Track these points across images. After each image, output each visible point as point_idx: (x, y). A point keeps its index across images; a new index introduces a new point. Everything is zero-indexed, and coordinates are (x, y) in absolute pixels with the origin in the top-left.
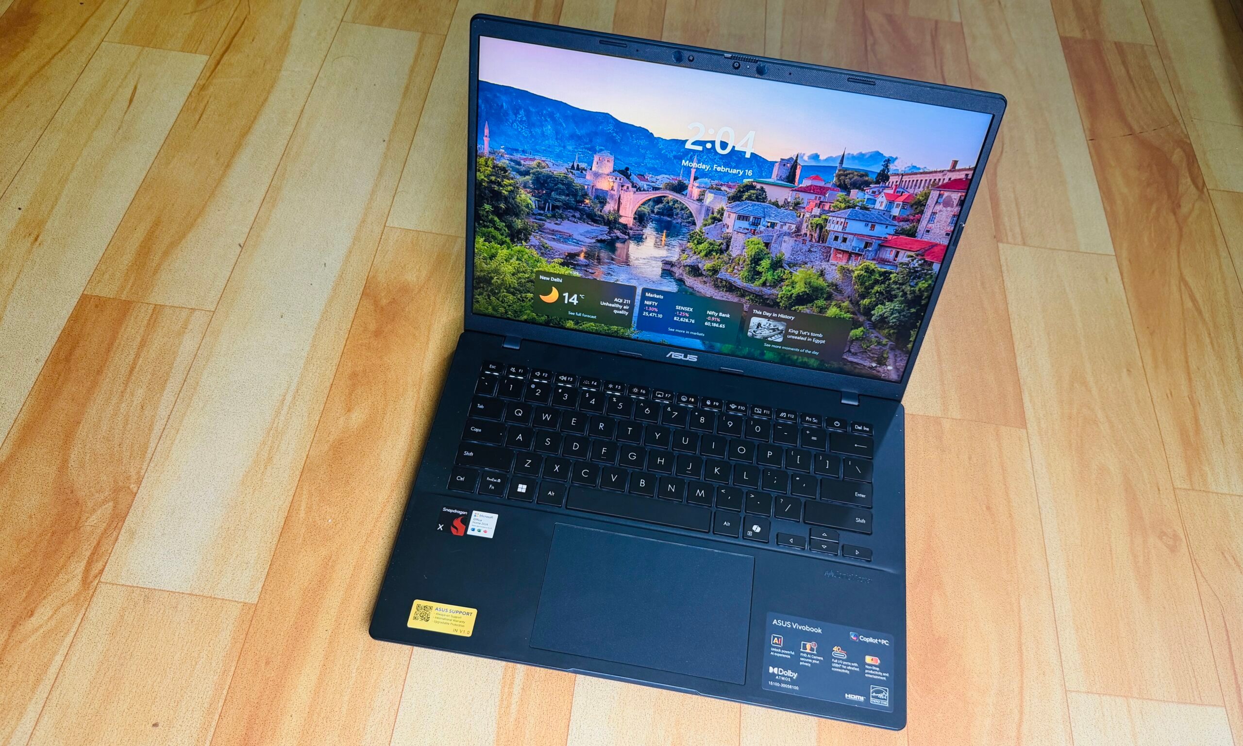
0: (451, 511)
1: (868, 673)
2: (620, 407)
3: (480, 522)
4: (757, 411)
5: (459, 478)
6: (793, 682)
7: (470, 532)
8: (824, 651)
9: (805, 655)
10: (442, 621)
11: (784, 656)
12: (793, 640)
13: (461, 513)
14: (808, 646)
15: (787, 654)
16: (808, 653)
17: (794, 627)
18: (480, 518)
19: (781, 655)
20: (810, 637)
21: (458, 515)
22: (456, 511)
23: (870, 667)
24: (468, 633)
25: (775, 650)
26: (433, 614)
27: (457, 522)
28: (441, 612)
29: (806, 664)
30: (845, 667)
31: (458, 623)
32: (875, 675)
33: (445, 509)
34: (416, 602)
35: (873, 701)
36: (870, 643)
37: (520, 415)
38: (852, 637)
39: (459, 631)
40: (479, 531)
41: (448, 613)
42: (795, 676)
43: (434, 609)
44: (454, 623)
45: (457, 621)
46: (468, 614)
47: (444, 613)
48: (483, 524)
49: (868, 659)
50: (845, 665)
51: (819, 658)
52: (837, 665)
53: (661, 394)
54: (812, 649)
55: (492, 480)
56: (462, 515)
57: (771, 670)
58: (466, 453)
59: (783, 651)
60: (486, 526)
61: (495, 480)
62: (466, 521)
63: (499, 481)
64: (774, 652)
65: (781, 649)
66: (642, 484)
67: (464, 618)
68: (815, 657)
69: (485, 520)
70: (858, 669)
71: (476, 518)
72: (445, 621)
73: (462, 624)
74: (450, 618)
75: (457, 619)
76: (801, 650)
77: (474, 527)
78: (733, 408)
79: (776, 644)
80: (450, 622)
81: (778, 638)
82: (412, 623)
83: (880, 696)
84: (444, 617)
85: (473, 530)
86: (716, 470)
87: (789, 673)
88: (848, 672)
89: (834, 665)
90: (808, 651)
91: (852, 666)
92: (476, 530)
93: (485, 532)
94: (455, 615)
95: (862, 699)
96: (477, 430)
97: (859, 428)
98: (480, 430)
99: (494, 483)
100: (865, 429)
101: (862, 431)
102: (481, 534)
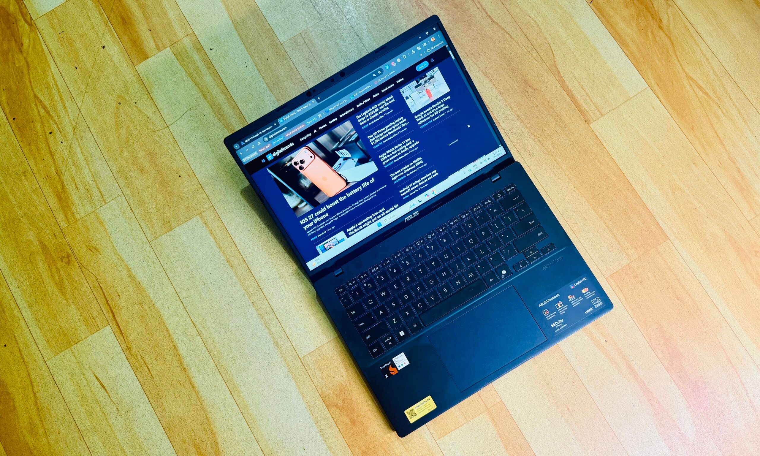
0: (384, 366)
1: (587, 297)
2: (408, 263)
3: (399, 361)
4: (463, 217)
5: (374, 351)
6: (563, 324)
7: (399, 369)
8: (566, 302)
9: (560, 309)
10: (421, 410)
11: (553, 316)
12: (551, 307)
13: (388, 364)
14: (558, 304)
15: (553, 315)
16: (560, 308)
17: (548, 302)
19: (551, 317)
20: (557, 301)
21: (388, 366)
22: (386, 365)
23: (586, 294)
24: (435, 407)
25: (548, 317)
26: (416, 411)
27: (391, 369)
28: (418, 408)
29: (563, 313)
30: (577, 302)
31: (428, 406)
32: (590, 296)
33: (381, 368)
35: (596, 307)
36: (579, 284)
37: (372, 302)
38: (572, 287)
39: (431, 409)
40: (402, 365)
41: (421, 406)
42: (562, 321)
43: (414, 409)
44: (426, 407)
46: (428, 400)
47: (419, 407)
48: (401, 361)
49: (583, 291)
50: (577, 301)
51: (566, 306)
52: (574, 304)
53: (419, 243)
54: (561, 305)
55: (387, 340)
56: (390, 364)
57: (552, 326)
58: (367, 338)
59: (551, 315)
60: (403, 361)
61: (389, 339)
62: (393, 365)
63: (390, 338)
64: (548, 318)
65: (550, 314)
66: (446, 291)
67: (428, 402)
68: (564, 307)
69: (400, 359)
70: (582, 299)
71: (396, 361)
72: (423, 410)
73: (429, 405)
74: (423, 407)
75: (426, 405)
76: (557, 308)
77: (399, 365)
78: (452, 224)
79: (546, 314)
80: (424, 409)
81: (546, 311)
82: (412, 421)
83: (597, 302)
84: (421, 409)
85: (400, 367)
86: (469, 259)
87: (560, 321)
88: (579, 303)
89: (573, 304)
90: (560, 307)
91: (580, 299)
92: (401, 366)
93: (405, 363)
94: (424, 404)
95: (591, 309)
96: (362, 324)
97: (510, 189)
98: (363, 323)
99: (390, 341)
100: (512, 188)
101: (511, 190)
102: (404, 366)
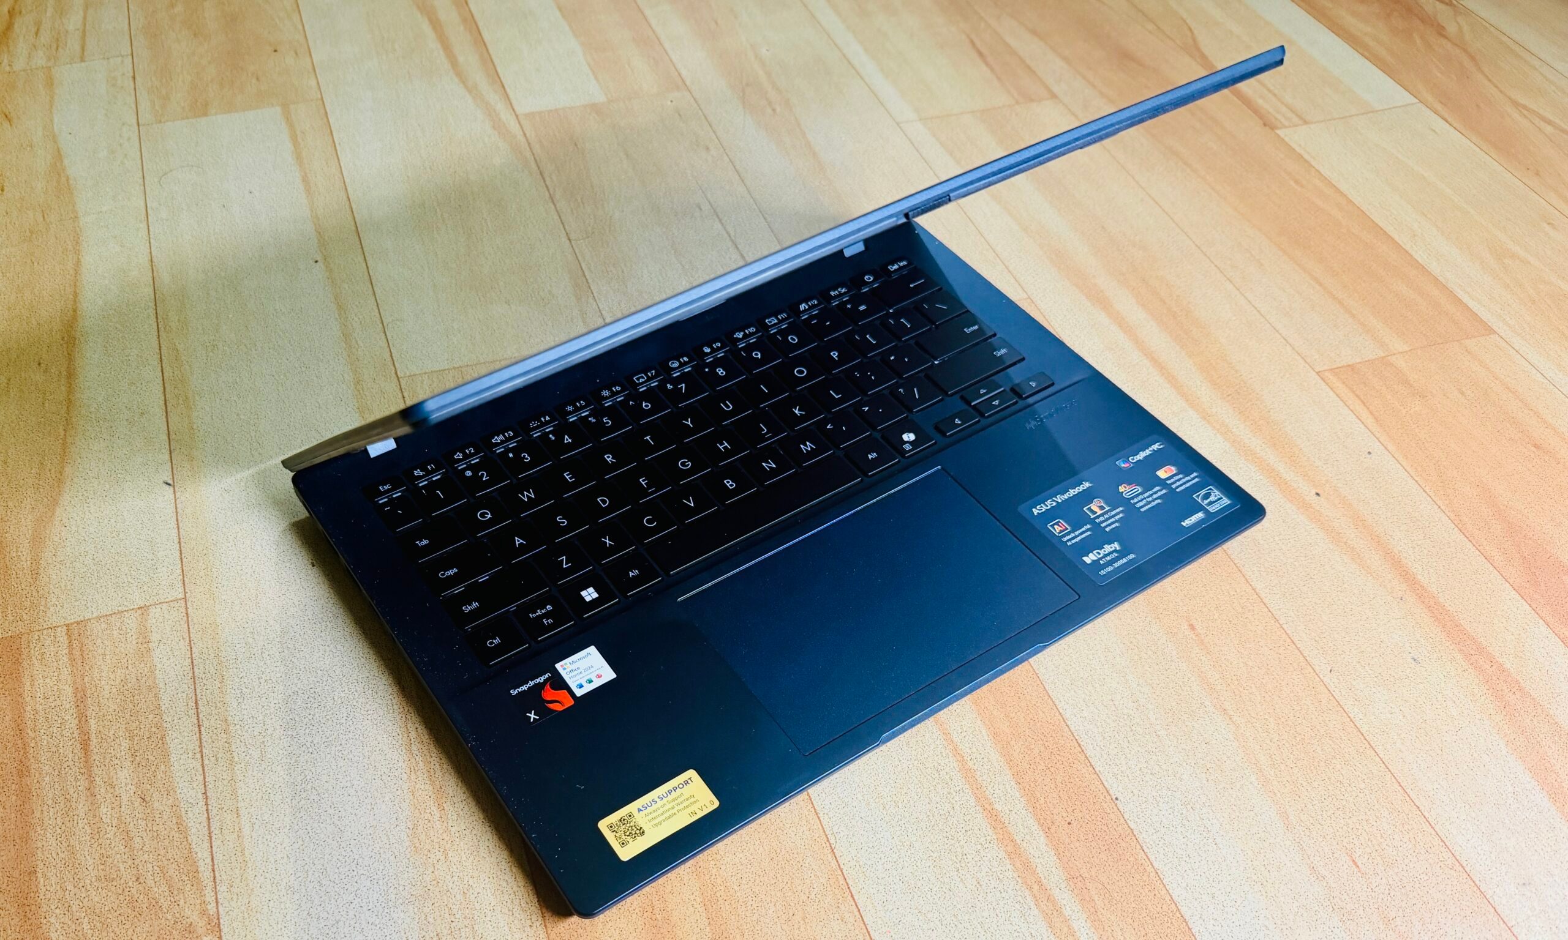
0: (525, 688)
1: (1177, 487)
3: (579, 671)
4: (770, 322)
5: (493, 644)
6: (1122, 554)
7: (579, 693)
8: (1116, 500)
9: (1101, 519)
10: (663, 817)
11: (1083, 536)
12: (1073, 514)
13: (541, 679)
14: (1094, 507)
15: (1083, 533)
16: (1102, 515)
18: (574, 666)
19: (1079, 538)
20: (1086, 498)
21: (542, 685)
22: (532, 684)
23: (1172, 481)
24: (712, 803)
25: (1068, 538)
26: (640, 820)
27: (549, 693)
28: (649, 810)
29: (1113, 526)
30: (1150, 499)
31: (686, 804)
32: (1185, 483)
33: (514, 692)
34: (603, 825)
35: (1212, 509)
36: (1146, 457)
37: (489, 516)
38: (1123, 465)
39: (698, 811)
40: (590, 681)
41: (660, 803)
42: (1116, 546)
43: (635, 813)
44: (681, 808)
45: (682, 803)
46: (686, 783)
47: (655, 807)
48: (585, 670)
49: (1162, 473)
50: (1148, 497)
51: (1118, 510)
52: (1141, 504)
53: (642, 377)
54: (1102, 508)
55: (539, 613)
56: (547, 680)
57: (1088, 560)
58: (467, 609)
59: (1077, 533)
60: (592, 670)
61: (543, 611)
62: (559, 683)
64: (1070, 540)
65: (1073, 531)
66: (732, 486)
67: (687, 791)
68: (1113, 513)
69: (582, 664)
70: (1162, 493)
71: (568, 670)
72: (667, 815)
73: (691, 801)
74: (670, 806)
75: (679, 800)
76: (1092, 517)
77: (577, 682)
79: (1061, 532)
80: (672, 812)
81: (1056, 524)
82: (627, 853)
83: (1212, 498)
84: (660, 812)
85: (581, 686)
86: (796, 412)
87: (1108, 548)
88: (1157, 503)
89: (1138, 505)
90: (1099, 512)
91: (1158, 492)
92: (584, 684)
93: (599, 676)
94: (670, 797)
95: (1200, 515)
96: (450, 572)
97: (896, 267)
99: (547, 615)
100: (901, 264)
101: (900, 268)
102: (598, 683)
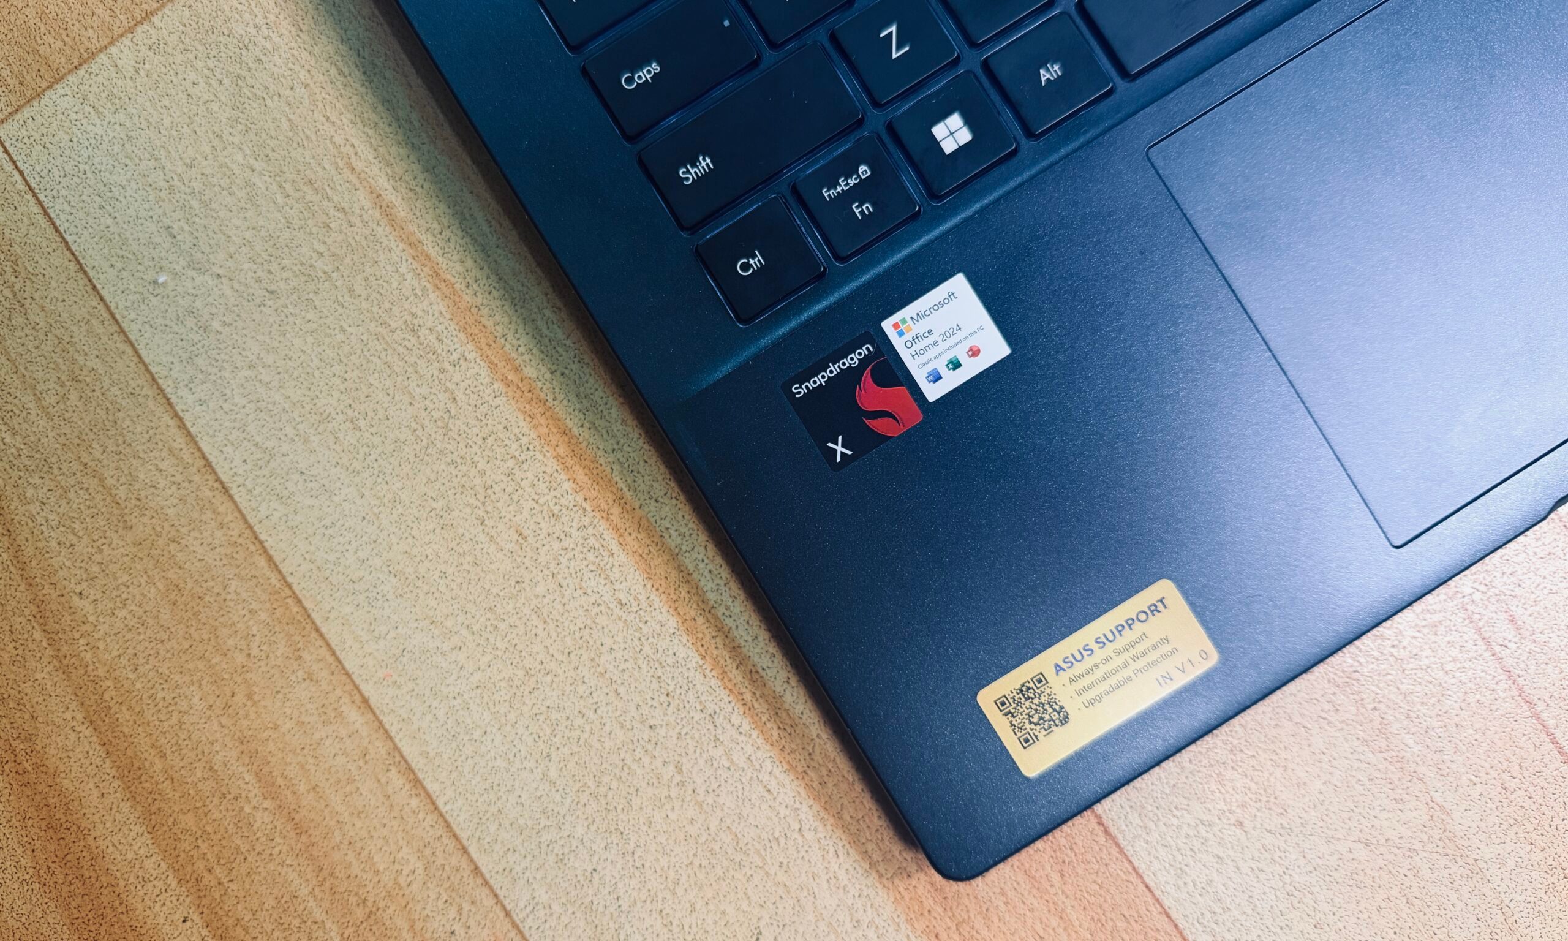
0: (820, 380)
3: (930, 340)
5: (746, 266)
7: (933, 393)
10: (1105, 686)
13: (853, 360)
18: (920, 328)
21: (851, 376)
22: (834, 369)
24: (1205, 656)
26: (1060, 689)
27: (871, 396)
28: (1078, 668)
31: (1154, 656)
33: (800, 390)
34: (987, 698)
39: (1176, 674)
40: (956, 365)
41: (1100, 654)
43: (1050, 674)
44: (1141, 663)
45: (1144, 654)
46: (1154, 610)
47: (1089, 662)
48: (945, 336)
55: (842, 186)
56: (865, 363)
58: (689, 174)
60: (960, 335)
61: (852, 182)
62: (890, 370)
63: (864, 170)
67: (1155, 627)
69: (939, 322)
71: (908, 336)
72: (1113, 681)
73: (1166, 648)
74: (1118, 661)
75: (1140, 648)
77: (929, 368)
80: (1127, 673)
82: (1033, 763)
84: (1099, 674)
85: (937, 378)
92: (943, 371)
93: (974, 352)
94: (1121, 642)
96: (645, 74)
98: (655, 67)
99: (859, 193)
102: (971, 369)
